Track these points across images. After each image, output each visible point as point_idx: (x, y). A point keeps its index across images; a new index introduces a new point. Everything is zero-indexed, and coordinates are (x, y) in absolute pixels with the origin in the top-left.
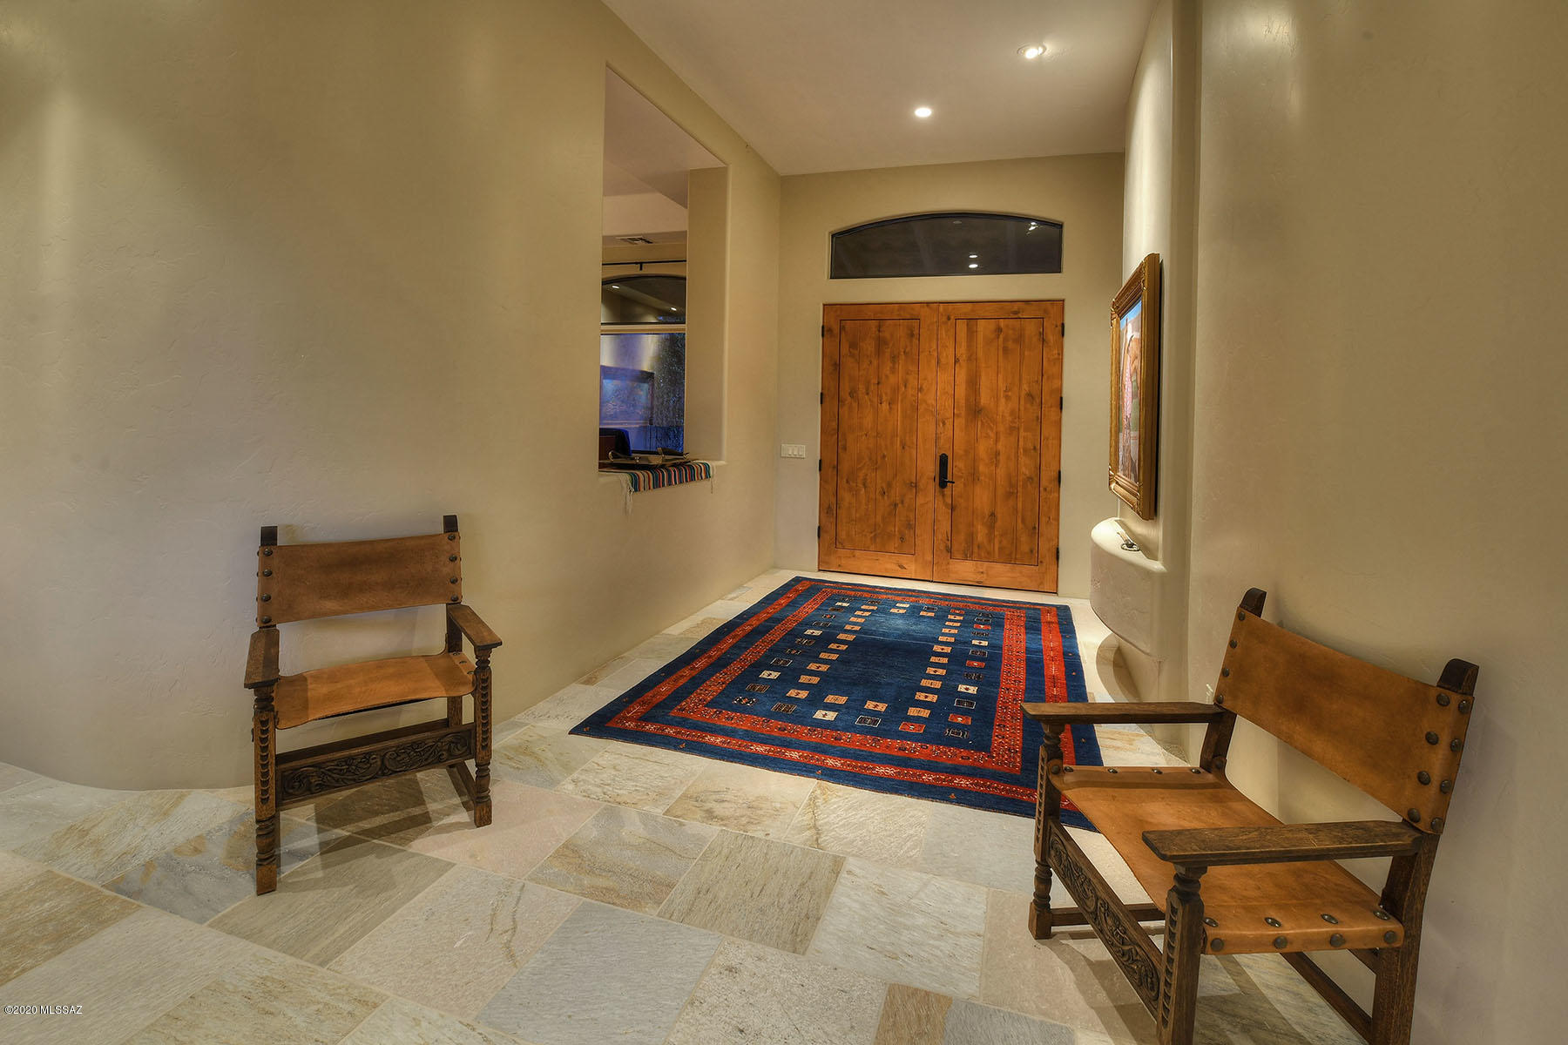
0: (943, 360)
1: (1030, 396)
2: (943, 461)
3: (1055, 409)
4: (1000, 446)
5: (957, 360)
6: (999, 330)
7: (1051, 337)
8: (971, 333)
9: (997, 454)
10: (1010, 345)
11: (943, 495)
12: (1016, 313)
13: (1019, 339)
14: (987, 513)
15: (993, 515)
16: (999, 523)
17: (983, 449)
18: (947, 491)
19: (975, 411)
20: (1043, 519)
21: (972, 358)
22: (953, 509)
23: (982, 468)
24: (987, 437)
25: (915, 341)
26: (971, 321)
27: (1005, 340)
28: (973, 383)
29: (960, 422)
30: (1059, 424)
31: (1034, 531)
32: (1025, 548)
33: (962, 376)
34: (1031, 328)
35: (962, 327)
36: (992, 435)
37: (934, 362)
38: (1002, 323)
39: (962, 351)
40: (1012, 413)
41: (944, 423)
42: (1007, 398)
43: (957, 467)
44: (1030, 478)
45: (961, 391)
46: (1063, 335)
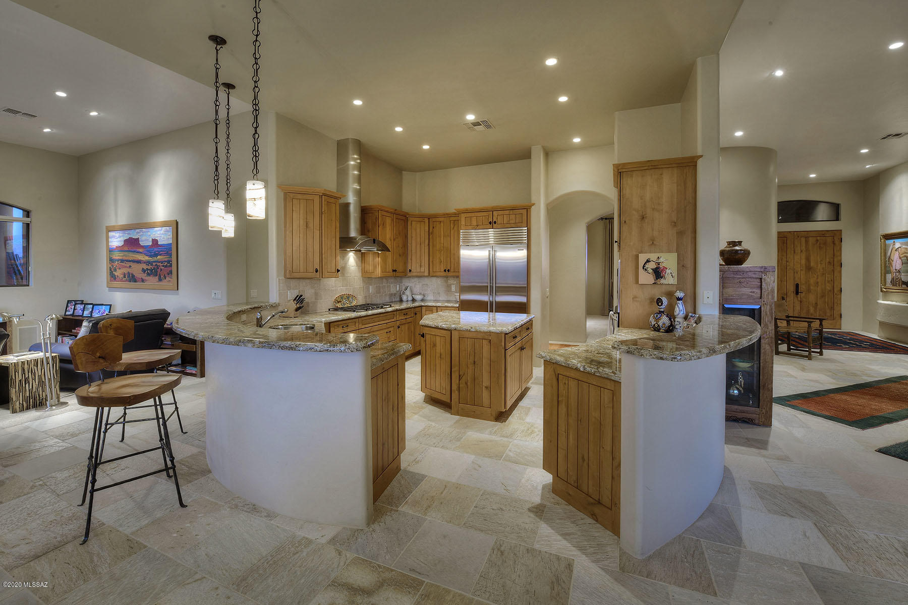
0: (796, 251)
1: (829, 262)
2: (797, 286)
3: (839, 268)
4: (819, 280)
5: (801, 251)
6: (817, 240)
7: (837, 242)
8: (807, 242)
9: (817, 283)
10: (822, 246)
11: (797, 297)
12: (823, 235)
13: (825, 243)
14: (814, 303)
15: (816, 303)
16: (819, 306)
17: (812, 281)
18: (799, 296)
19: (809, 268)
20: (835, 305)
21: (807, 250)
22: (801, 302)
23: (812, 288)
24: (814, 277)
25: (785, 245)
26: (807, 238)
27: (820, 244)
28: (808, 259)
29: (803, 272)
30: (840, 272)
31: (832, 308)
32: (828, 314)
33: (804, 256)
34: (829, 240)
35: (803, 240)
36: (816, 276)
37: (793, 252)
38: (818, 238)
39: (804, 248)
40: (823, 268)
41: (797, 273)
42: (821, 263)
43: (802, 288)
44: (830, 291)
45: (803, 262)
46: (841, 241)
